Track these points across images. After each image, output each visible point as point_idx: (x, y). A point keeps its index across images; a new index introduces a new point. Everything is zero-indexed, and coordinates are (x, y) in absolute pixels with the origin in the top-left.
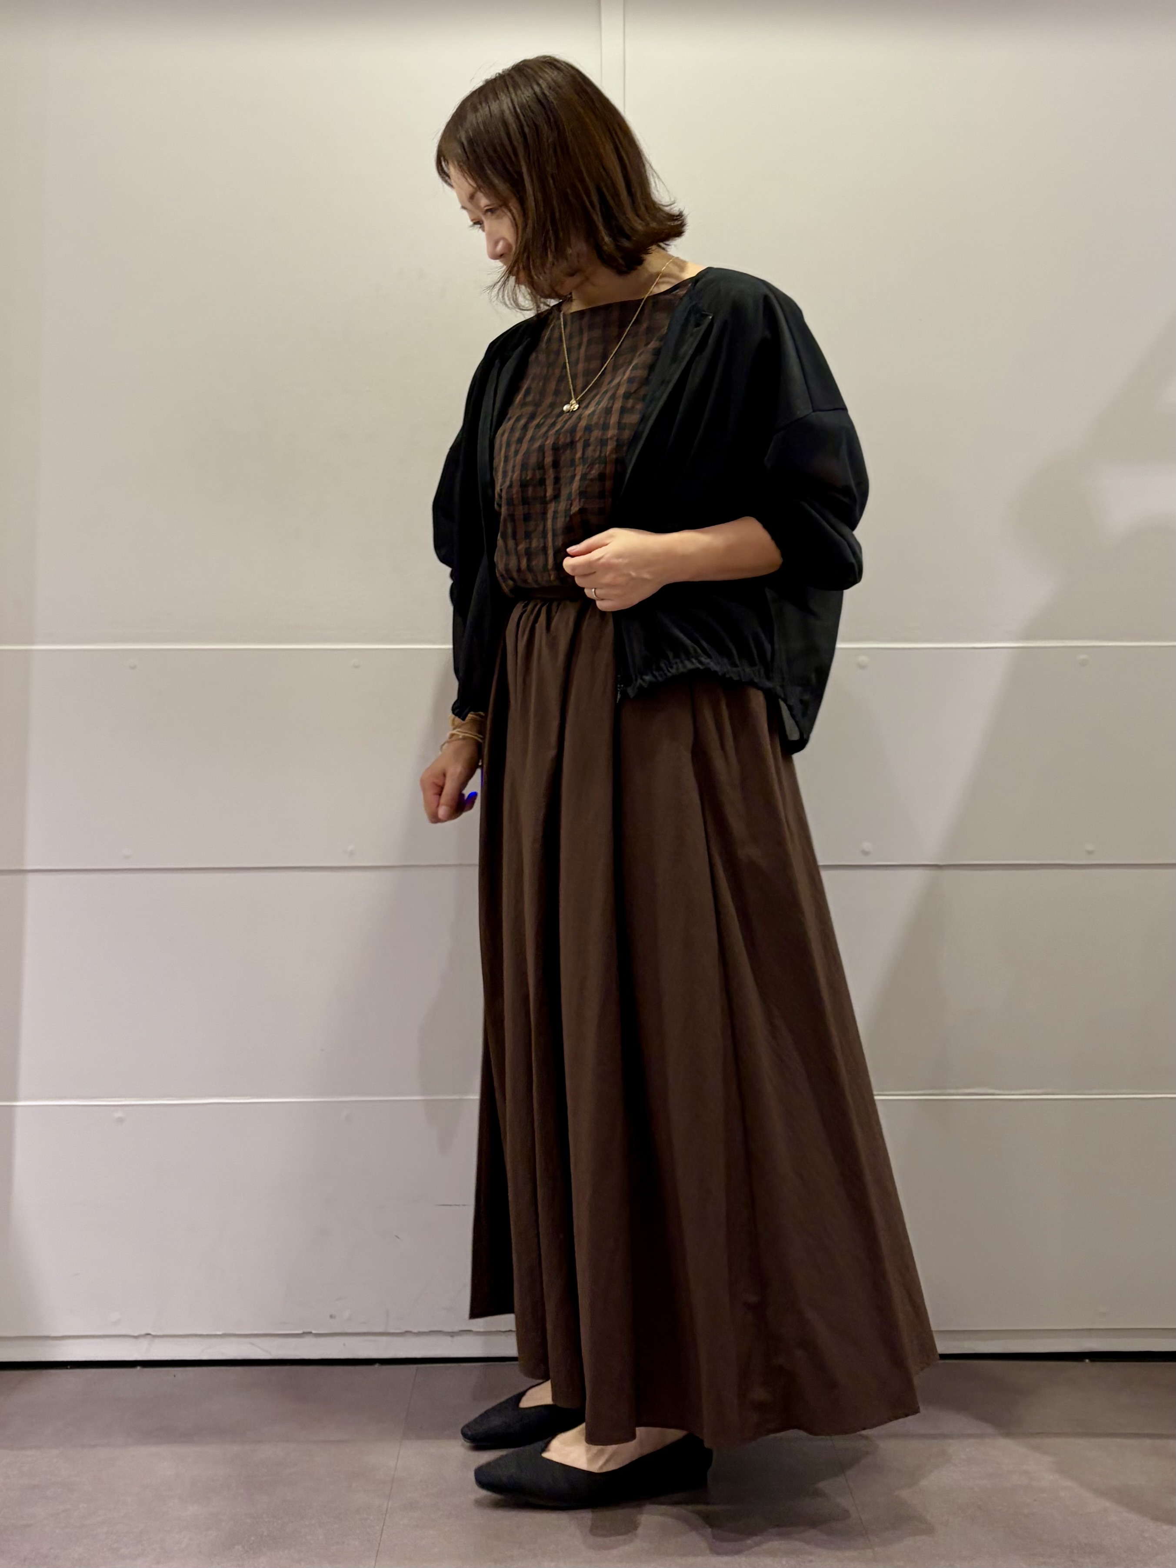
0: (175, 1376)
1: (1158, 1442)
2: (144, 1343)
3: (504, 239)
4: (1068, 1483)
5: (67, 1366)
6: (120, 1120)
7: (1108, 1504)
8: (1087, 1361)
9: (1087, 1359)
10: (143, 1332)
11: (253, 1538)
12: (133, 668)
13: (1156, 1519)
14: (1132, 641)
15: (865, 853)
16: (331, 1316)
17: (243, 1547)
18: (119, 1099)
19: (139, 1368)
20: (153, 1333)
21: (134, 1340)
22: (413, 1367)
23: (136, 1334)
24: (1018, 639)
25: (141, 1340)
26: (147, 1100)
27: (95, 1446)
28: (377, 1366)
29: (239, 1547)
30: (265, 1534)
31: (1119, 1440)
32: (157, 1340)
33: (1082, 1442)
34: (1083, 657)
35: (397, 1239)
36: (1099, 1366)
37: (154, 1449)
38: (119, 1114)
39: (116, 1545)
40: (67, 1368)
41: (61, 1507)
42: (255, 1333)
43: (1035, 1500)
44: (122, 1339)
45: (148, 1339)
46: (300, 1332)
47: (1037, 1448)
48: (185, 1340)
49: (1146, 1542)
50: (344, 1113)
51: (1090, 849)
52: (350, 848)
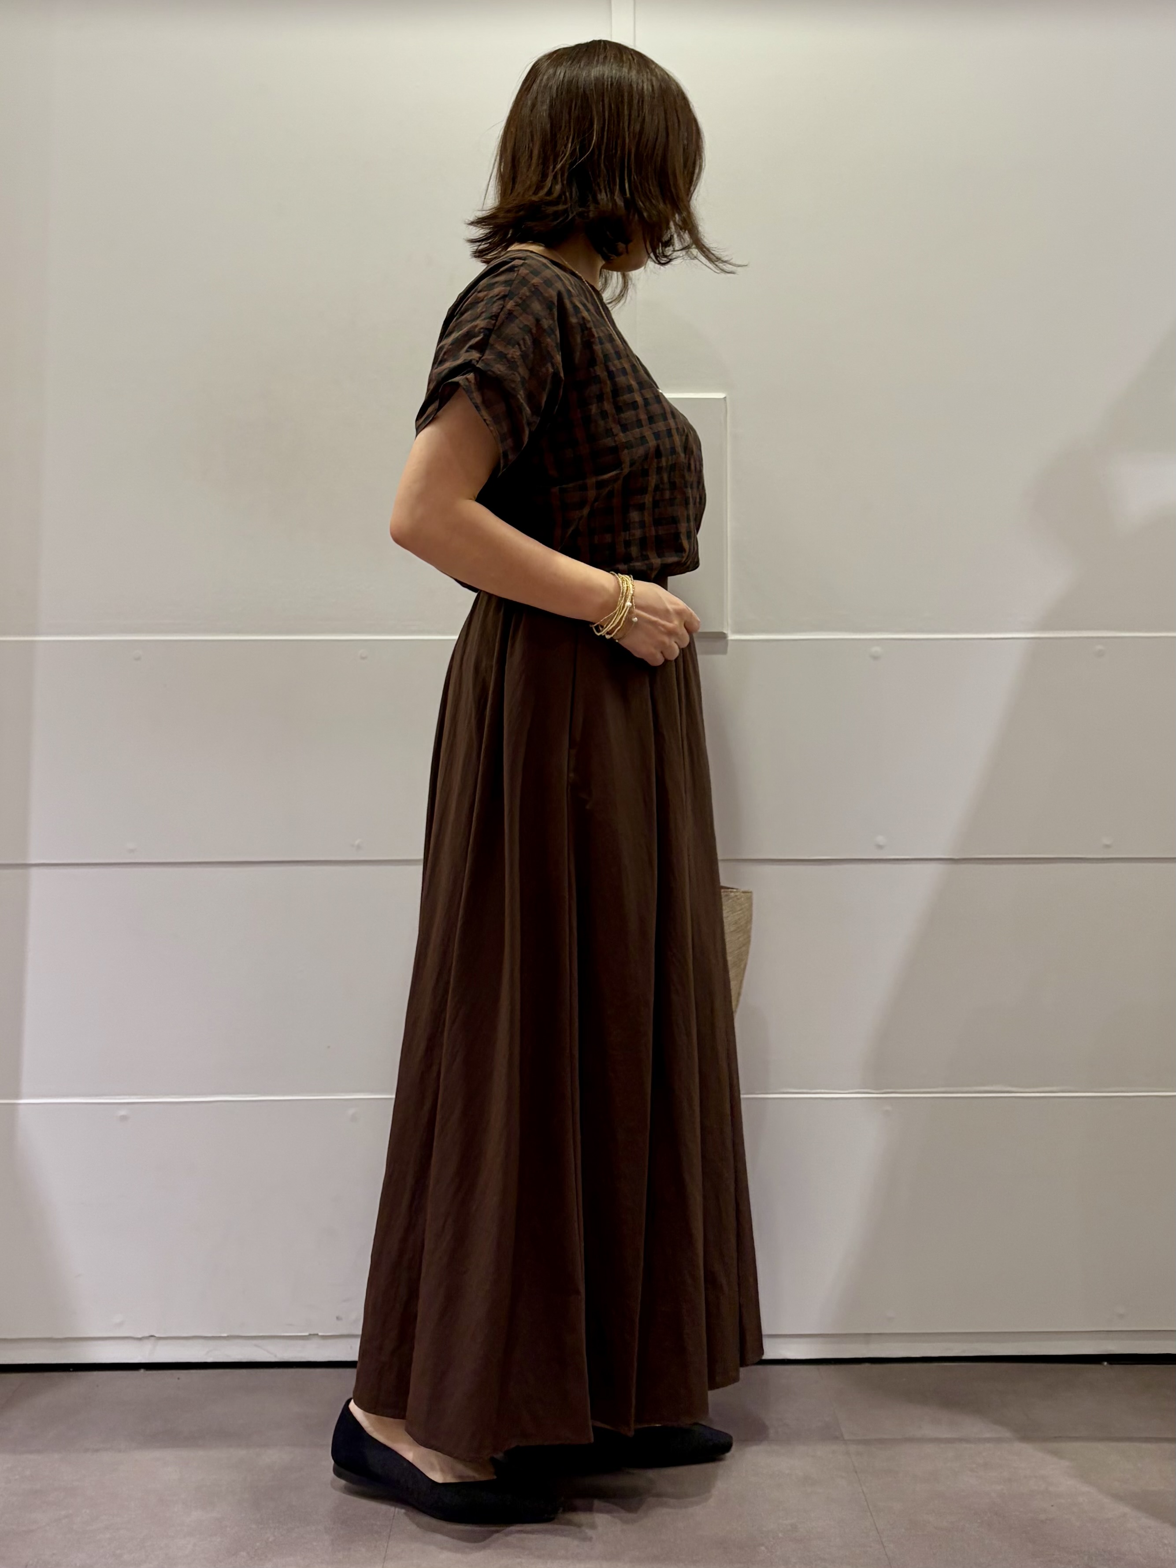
0: (180, 1379)
2: (148, 1346)
4: (1085, 1488)
5: (69, 1368)
6: (124, 1118)
7: (1127, 1510)
8: (1105, 1363)
9: (1106, 1361)
10: (147, 1335)
11: (258, 1544)
12: (138, 659)
14: (1148, 631)
15: (880, 847)
16: (338, 1318)
17: (248, 1553)
18: (127, 1097)
19: (142, 1371)
20: (157, 1335)
23: (140, 1336)
24: (1033, 630)
25: (146, 1341)
26: (151, 1098)
27: (97, 1451)
29: (244, 1554)
30: (270, 1540)
32: (161, 1342)
33: (1101, 1446)
34: (1099, 647)
36: (1118, 1368)
37: (157, 1454)
38: (123, 1112)
39: (118, 1552)
40: (70, 1371)
41: (63, 1513)
42: (261, 1334)
43: (1052, 1506)
44: (126, 1341)
45: (152, 1339)
46: (307, 1334)
47: (1055, 1453)
48: (190, 1342)
49: (1166, 1548)
50: (351, 1111)
51: (1108, 843)
52: (357, 842)
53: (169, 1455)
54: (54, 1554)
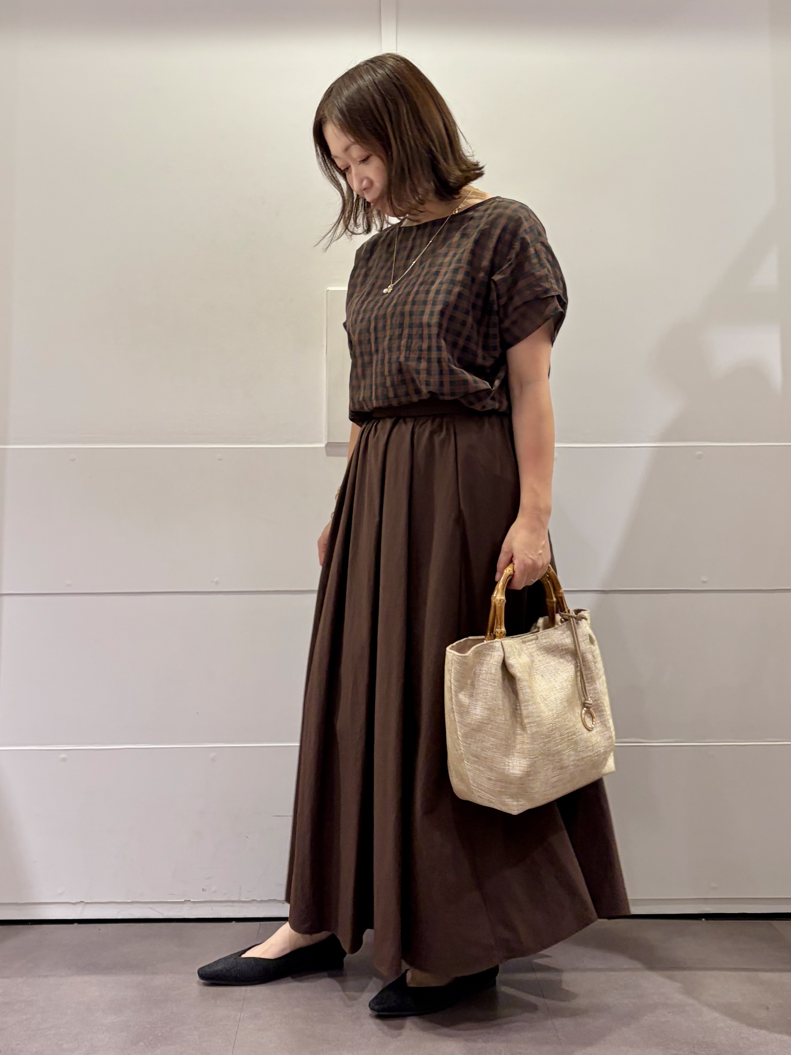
0: (99, 930)
1: (753, 974)
2: (79, 908)
3: (368, 178)
4: (691, 1001)
5: (29, 923)
6: (64, 760)
7: (716, 1015)
8: (704, 920)
9: (704, 918)
10: (79, 901)
11: (151, 1038)
12: (73, 460)
13: (749, 1025)
14: (731, 442)
16: (203, 890)
17: (145, 1043)
18: (75, 745)
19: (76, 924)
20: (85, 901)
21: (72, 906)
22: (257, 924)
23: (74, 902)
24: (656, 441)
25: (77, 906)
26: (82, 746)
27: (46, 976)
28: (233, 923)
29: (142, 1044)
30: (159, 1035)
31: (724, 972)
32: (88, 905)
33: (700, 974)
34: (699, 453)
35: (247, 838)
36: (713, 923)
37: (86, 978)
38: (63, 756)
39: (60, 1042)
40: (28, 924)
41: (24, 1017)
42: (153, 901)
43: (669, 1012)
44: (65, 905)
45: (82, 905)
46: (183, 900)
47: (671, 978)
48: (107, 906)
49: (743, 1040)
50: (212, 755)
51: (705, 580)
52: (216, 579)
53: (94, 979)
54: (18, 1044)
